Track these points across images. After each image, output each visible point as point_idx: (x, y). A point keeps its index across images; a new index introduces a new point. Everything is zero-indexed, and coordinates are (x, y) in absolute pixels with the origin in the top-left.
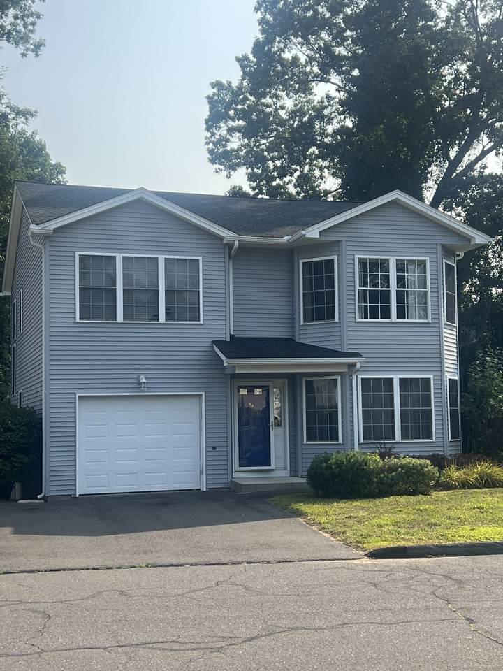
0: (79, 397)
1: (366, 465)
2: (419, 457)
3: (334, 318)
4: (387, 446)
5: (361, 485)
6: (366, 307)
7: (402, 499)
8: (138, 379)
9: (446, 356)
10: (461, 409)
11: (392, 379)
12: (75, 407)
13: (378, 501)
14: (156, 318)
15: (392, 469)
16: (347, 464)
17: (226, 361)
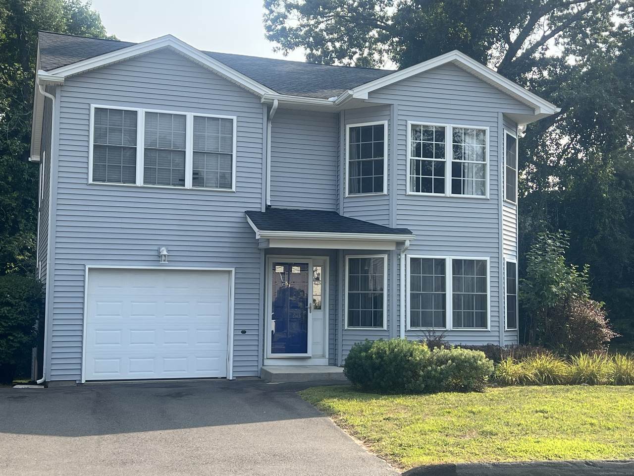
0: (90, 269)
1: (411, 355)
2: (471, 348)
3: (382, 190)
4: (437, 334)
5: (405, 379)
6: (418, 179)
7: (452, 397)
8: (159, 251)
9: (505, 237)
10: (519, 296)
11: (444, 260)
12: (84, 281)
13: (424, 399)
14: (181, 183)
15: (441, 361)
16: (390, 353)
17: (259, 234)
